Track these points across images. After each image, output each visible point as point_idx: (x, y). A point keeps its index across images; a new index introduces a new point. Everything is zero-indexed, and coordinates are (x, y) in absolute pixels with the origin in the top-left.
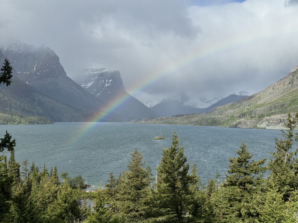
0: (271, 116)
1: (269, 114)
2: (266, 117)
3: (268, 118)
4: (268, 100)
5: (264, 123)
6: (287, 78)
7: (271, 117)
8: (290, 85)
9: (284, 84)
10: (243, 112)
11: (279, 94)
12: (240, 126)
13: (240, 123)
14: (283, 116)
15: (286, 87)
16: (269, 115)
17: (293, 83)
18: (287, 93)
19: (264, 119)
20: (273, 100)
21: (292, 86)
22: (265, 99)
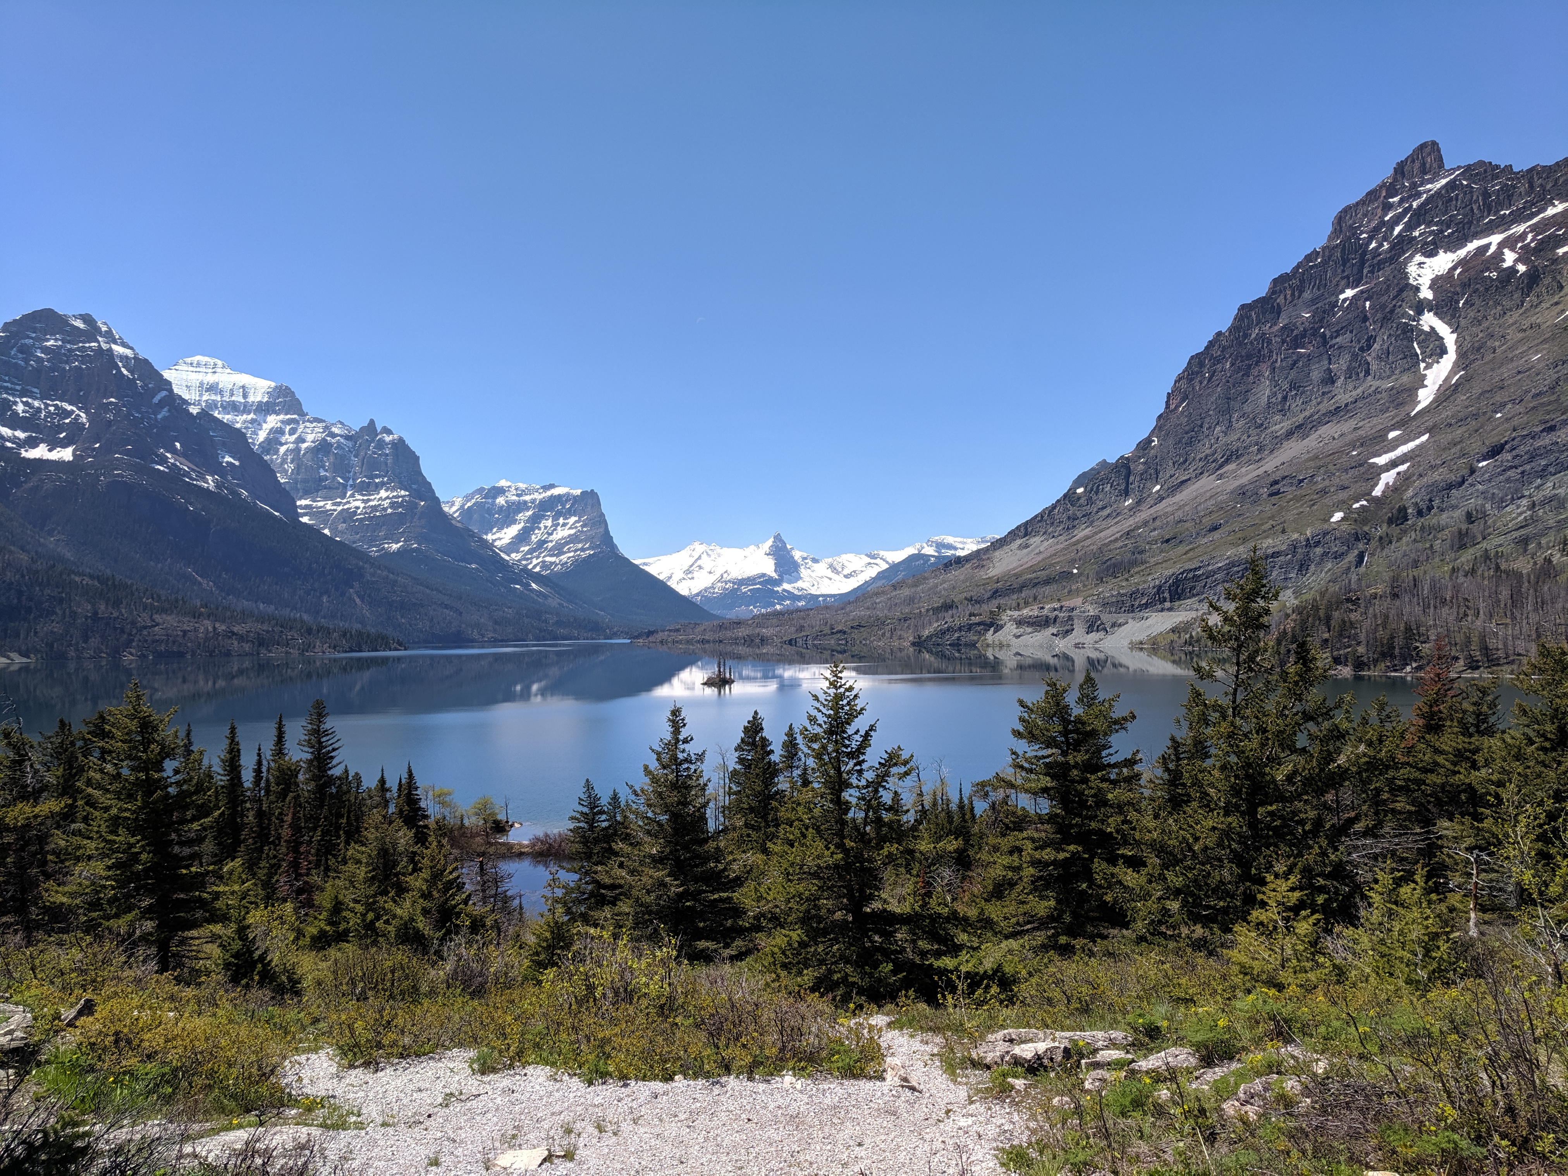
0: (1023, 608)
1: (1018, 604)
2: (1009, 613)
3: (1016, 614)
5: (1005, 629)
7: (1026, 611)
10: (948, 599)
14: (1055, 610)
18: (1062, 546)
19: (1004, 618)
20: (1026, 566)
22: (1005, 562)
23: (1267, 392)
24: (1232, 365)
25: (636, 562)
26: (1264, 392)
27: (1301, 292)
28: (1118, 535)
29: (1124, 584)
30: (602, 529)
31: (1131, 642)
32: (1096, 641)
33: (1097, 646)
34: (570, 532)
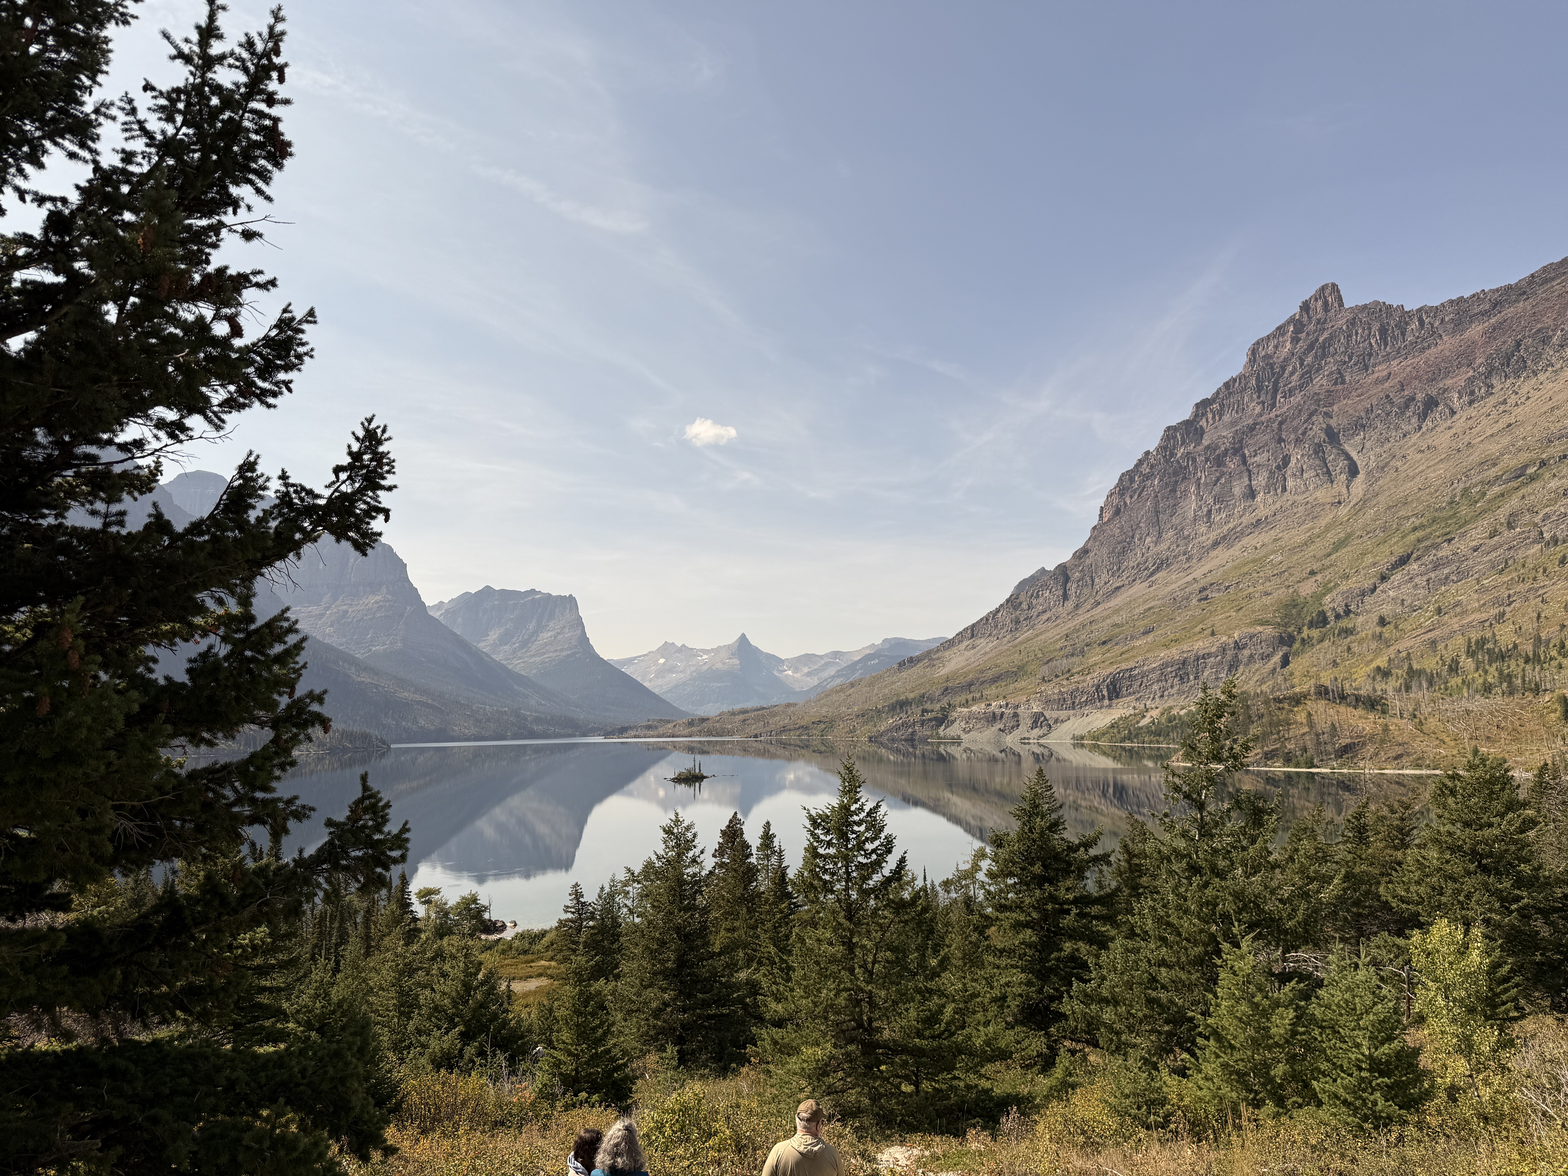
0: (972, 705)
1: (967, 701)
2: (959, 709)
3: (965, 710)
4: (962, 664)
5: (956, 725)
6: (1003, 609)
7: (974, 708)
10: (902, 697)
14: (1001, 706)
16: (966, 704)
18: (1006, 647)
19: (955, 714)
20: (973, 666)
22: (954, 662)
23: (1193, 506)
24: (1161, 480)
26: (1191, 505)
27: (1221, 416)
28: (1058, 637)
29: (1065, 682)
30: (579, 632)
31: (1073, 738)
32: (1040, 737)
33: (1042, 741)
34: (550, 634)
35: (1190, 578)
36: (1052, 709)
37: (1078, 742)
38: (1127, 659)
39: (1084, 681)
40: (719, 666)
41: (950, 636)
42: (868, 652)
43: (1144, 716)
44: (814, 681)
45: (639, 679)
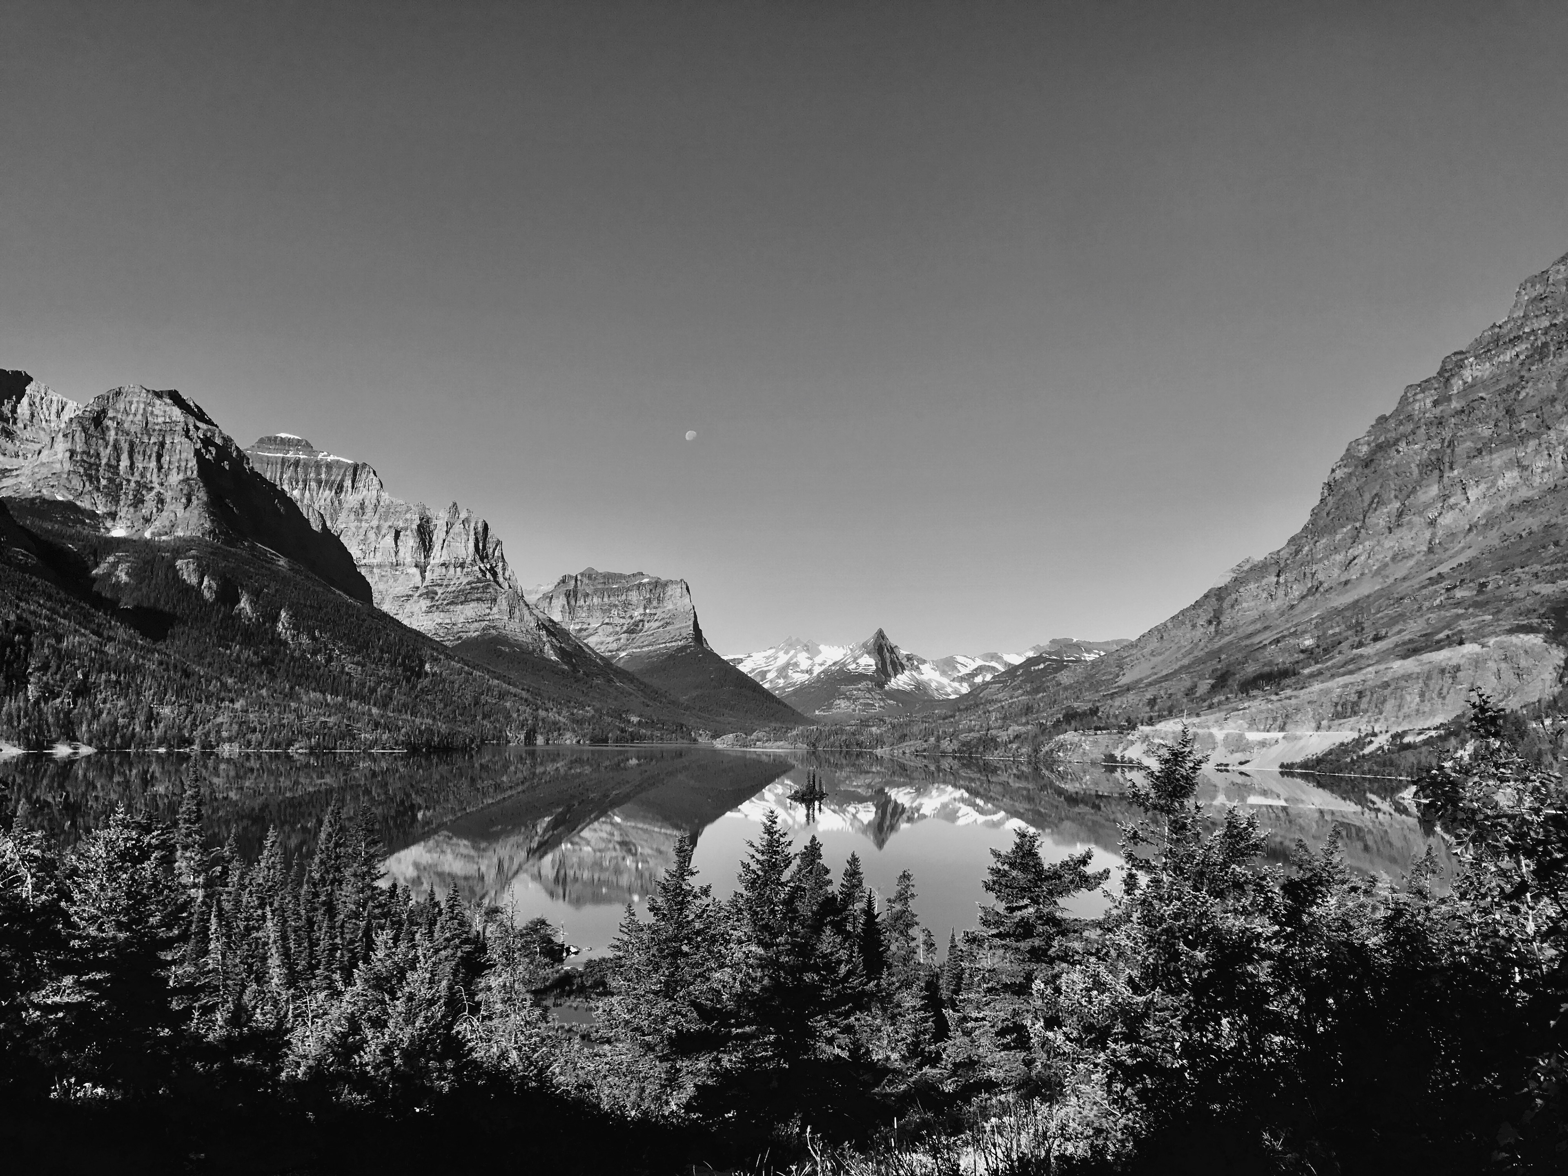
0: (1156, 723)
1: (1150, 718)
2: (1141, 728)
3: (1148, 728)
4: (1148, 672)
5: (1137, 745)
6: (1201, 606)
7: (1159, 726)
8: (1212, 629)
9: (1194, 626)
10: (1072, 710)
11: (1179, 656)
12: (1061, 754)
13: (1062, 745)
14: (1194, 725)
15: (1199, 632)
16: (1151, 722)
17: (1219, 624)
18: (1202, 653)
19: (1136, 734)
20: (1160, 675)
21: (1216, 631)
22: (1137, 669)
25: (725, 658)
28: (1267, 642)
29: (1274, 698)
30: (691, 622)
31: (1282, 766)
32: (1241, 763)
33: (1243, 768)
34: (657, 624)
35: (1433, 573)
36: (1258, 730)
37: (1287, 770)
38: (1351, 672)
39: (1296, 697)
40: (852, 667)
41: (1134, 638)
42: (1031, 654)
43: (1371, 742)
44: (965, 689)
45: (758, 679)
